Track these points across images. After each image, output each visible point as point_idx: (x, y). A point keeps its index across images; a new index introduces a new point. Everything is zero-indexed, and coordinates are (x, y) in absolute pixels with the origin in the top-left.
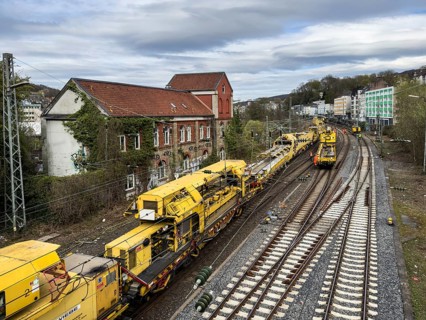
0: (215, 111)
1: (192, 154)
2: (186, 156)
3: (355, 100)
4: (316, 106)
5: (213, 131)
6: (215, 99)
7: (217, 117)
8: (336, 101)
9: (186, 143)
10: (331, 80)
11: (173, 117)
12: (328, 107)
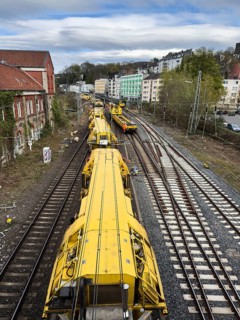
0: (45, 87)
1: (35, 124)
2: (31, 126)
3: (112, 82)
4: (80, 85)
5: (45, 104)
6: (44, 75)
7: (47, 92)
8: (97, 82)
9: (31, 115)
10: (88, 65)
11: (22, 91)
12: (90, 86)
